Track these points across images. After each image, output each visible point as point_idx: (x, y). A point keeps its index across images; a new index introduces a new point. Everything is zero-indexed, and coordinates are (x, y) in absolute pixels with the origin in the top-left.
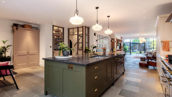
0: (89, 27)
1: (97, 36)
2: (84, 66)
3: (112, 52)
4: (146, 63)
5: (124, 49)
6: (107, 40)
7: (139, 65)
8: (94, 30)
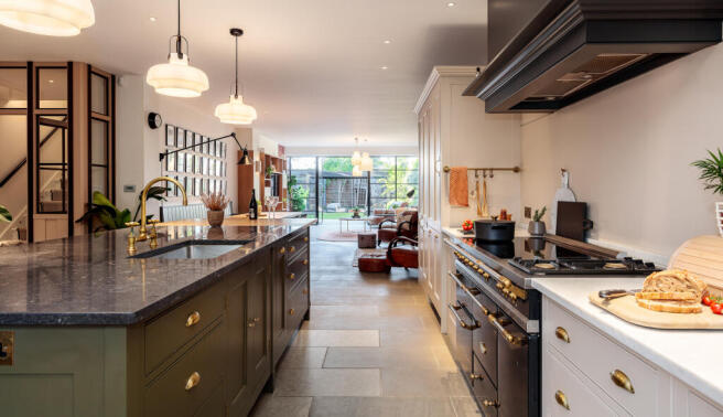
0: (113, 77)
1: (161, 130)
2: (122, 325)
3: (253, 216)
4: (384, 257)
5: (291, 199)
6: (218, 155)
7: (357, 269)
8: (158, 91)
